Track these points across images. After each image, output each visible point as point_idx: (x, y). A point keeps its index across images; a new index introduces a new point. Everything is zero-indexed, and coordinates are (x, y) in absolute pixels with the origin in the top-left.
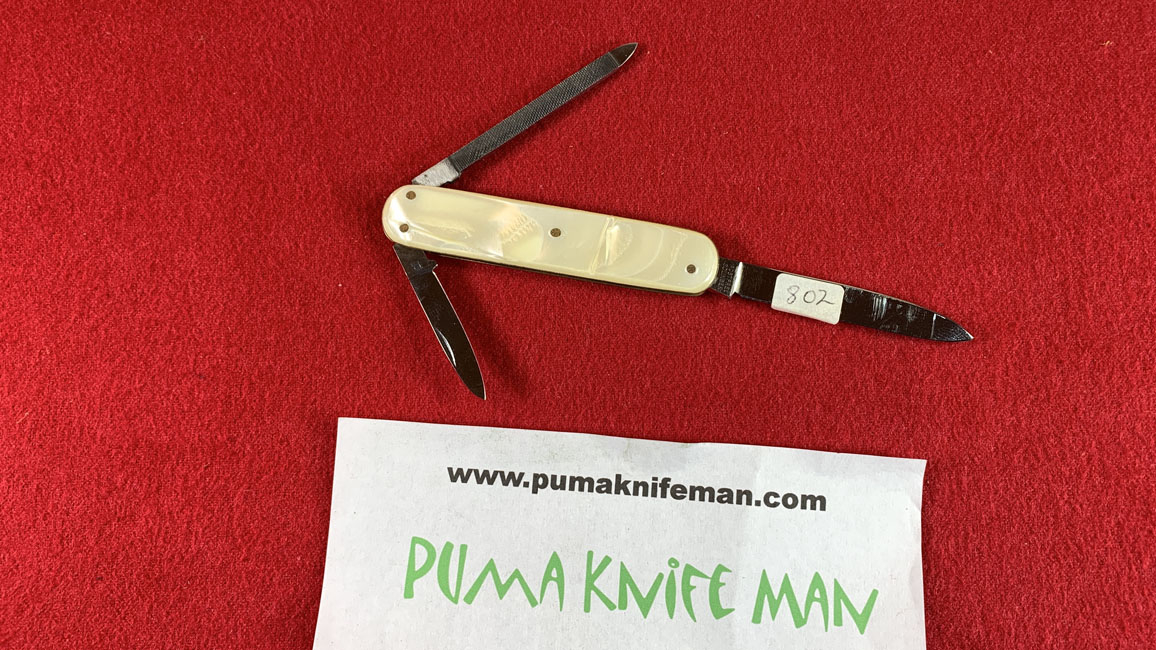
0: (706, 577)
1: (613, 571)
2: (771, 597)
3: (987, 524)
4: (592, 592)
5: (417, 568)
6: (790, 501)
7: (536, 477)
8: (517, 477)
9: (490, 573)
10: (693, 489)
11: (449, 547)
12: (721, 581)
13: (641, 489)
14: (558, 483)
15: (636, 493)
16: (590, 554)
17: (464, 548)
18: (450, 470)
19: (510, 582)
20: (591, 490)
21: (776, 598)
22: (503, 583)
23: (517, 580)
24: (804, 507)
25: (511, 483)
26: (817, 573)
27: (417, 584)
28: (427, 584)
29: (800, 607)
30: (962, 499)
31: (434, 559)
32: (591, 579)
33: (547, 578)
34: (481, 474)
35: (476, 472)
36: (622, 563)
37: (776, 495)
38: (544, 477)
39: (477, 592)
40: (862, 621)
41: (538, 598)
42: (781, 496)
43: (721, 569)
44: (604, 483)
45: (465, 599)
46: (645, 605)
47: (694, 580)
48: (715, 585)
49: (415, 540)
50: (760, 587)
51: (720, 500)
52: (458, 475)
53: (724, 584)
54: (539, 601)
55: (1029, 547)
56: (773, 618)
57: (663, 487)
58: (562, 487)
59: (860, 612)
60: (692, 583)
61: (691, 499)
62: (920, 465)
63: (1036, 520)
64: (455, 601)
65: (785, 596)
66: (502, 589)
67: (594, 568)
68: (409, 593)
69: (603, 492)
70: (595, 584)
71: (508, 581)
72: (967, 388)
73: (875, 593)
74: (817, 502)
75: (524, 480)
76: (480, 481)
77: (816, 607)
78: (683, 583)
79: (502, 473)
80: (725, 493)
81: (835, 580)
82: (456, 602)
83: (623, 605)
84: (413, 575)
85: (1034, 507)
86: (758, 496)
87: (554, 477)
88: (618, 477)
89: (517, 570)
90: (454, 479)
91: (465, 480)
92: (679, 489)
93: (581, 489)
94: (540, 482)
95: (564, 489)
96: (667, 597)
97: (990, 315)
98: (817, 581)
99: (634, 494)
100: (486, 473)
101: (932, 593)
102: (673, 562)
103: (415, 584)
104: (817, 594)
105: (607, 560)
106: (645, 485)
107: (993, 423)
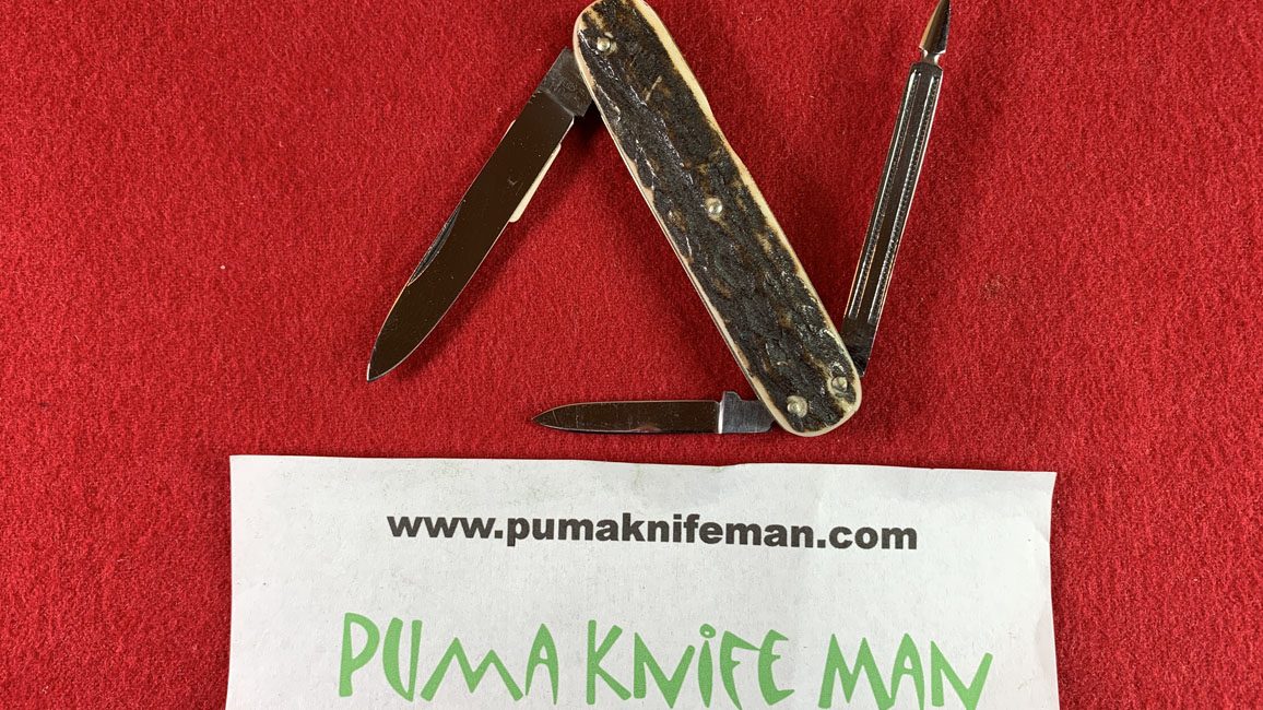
0: (754, 648)
1: (625, 646)
2: (844, 670)
3: (1141, 556)
4: (597, 675)
5: (355, 655)
6: (867, 538)
7: (512, 523)
8: (485, 524)
9: (455, 659)
10: (731, 528)
11: (396, 625)
12: (774, 653)
13: (658, 531)
14: (543, 531)
15: (652, 538)
16: (592, 624)
17: (417, 625)
18: (391, 520)
19: (483, 667)
20: (589, 537)
21: (851, 672)
22: (474, 670)
23: (492, 666)
24: (886, 545)
25: (477, 533)
26: (906, 635)
27: (356, 676)
28: (371, 676)
29: (885, 683)
30: (1106, 523)
31: (377, 642)
32: (594, 658)
33: (534, 660)
34: (434, 523)
35: (428, 521)
36: (636, 634)
37: (847, 531)
38: (523, 522)
39: (438, 684)
40: (970, 696)
41: (522, 688)
42: (854, 532)
43: (773, 636)
44: (608, 527)
45: (423, 694)
46: (671, 690)
47: (737, 654)
48: (766, 658)
49: (350, 618)
50: (829, 659)
51: (769, 542)
52: (403, 527)
53: (779, 657)
54: (524, 693)
55: (1200, 585)
56: (848, 700)
57: (689, 528)
58: (549, 535)
59: (968, 687)
60: (734, 658)
61: (728, 542)
62: (1048, 479)
63: (1209, 546)
64: (409, 697)
65: (863, 667)
66: (473, 679)
67: (598, 645)
68: (345, 690)
69: (606, 539)
70: (602, 664)
71: (480, 667)
72: (1112, 368)
73: (988, 659)
74: (904, 537)
75: (496, 527)
76: (433, 533)
77: (907, 681)
78: (722, 658)
79: (464, 521)
80: (776, 532)
81: (933, 643)
82: (410, 699)
83: (640, 691)
84: (349, 665)
85: (1205, 529)
86: (821, 533)
87: (537, 523)
88: (627, 517)
89: (492, 652)
90: (397, 533)
91: (413, 533)
92: (711, 529)
93: (576, 536)
94: (517, 530)
95: (552, 538)
96: (700, 679)
97: (1142, 263)
98: (907, 647)
99: (649, 540)
100: (441, 521)
101: (1066, 655)
102: (707, 630)
103: (352, 676)
104: (908, 664)
105: (616, 632)
106: (664, 525)
107: (1149, 415)
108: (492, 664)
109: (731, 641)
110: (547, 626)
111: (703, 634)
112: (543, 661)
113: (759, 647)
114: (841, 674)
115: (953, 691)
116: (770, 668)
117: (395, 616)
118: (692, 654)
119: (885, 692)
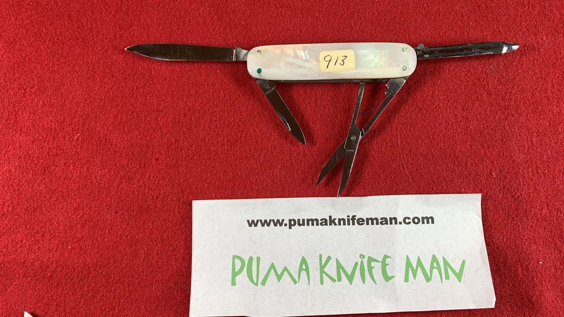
108: (286, 272)
109: (371, 259)
110: (305, 257)
111: (360, 258)
112: (304, 270)
113: (381, 261)
114: (411, 269)
115: (452, 274)
116: (385, 269)
117: (251, 255)
118: (357, 265)
119: (428, 275)
